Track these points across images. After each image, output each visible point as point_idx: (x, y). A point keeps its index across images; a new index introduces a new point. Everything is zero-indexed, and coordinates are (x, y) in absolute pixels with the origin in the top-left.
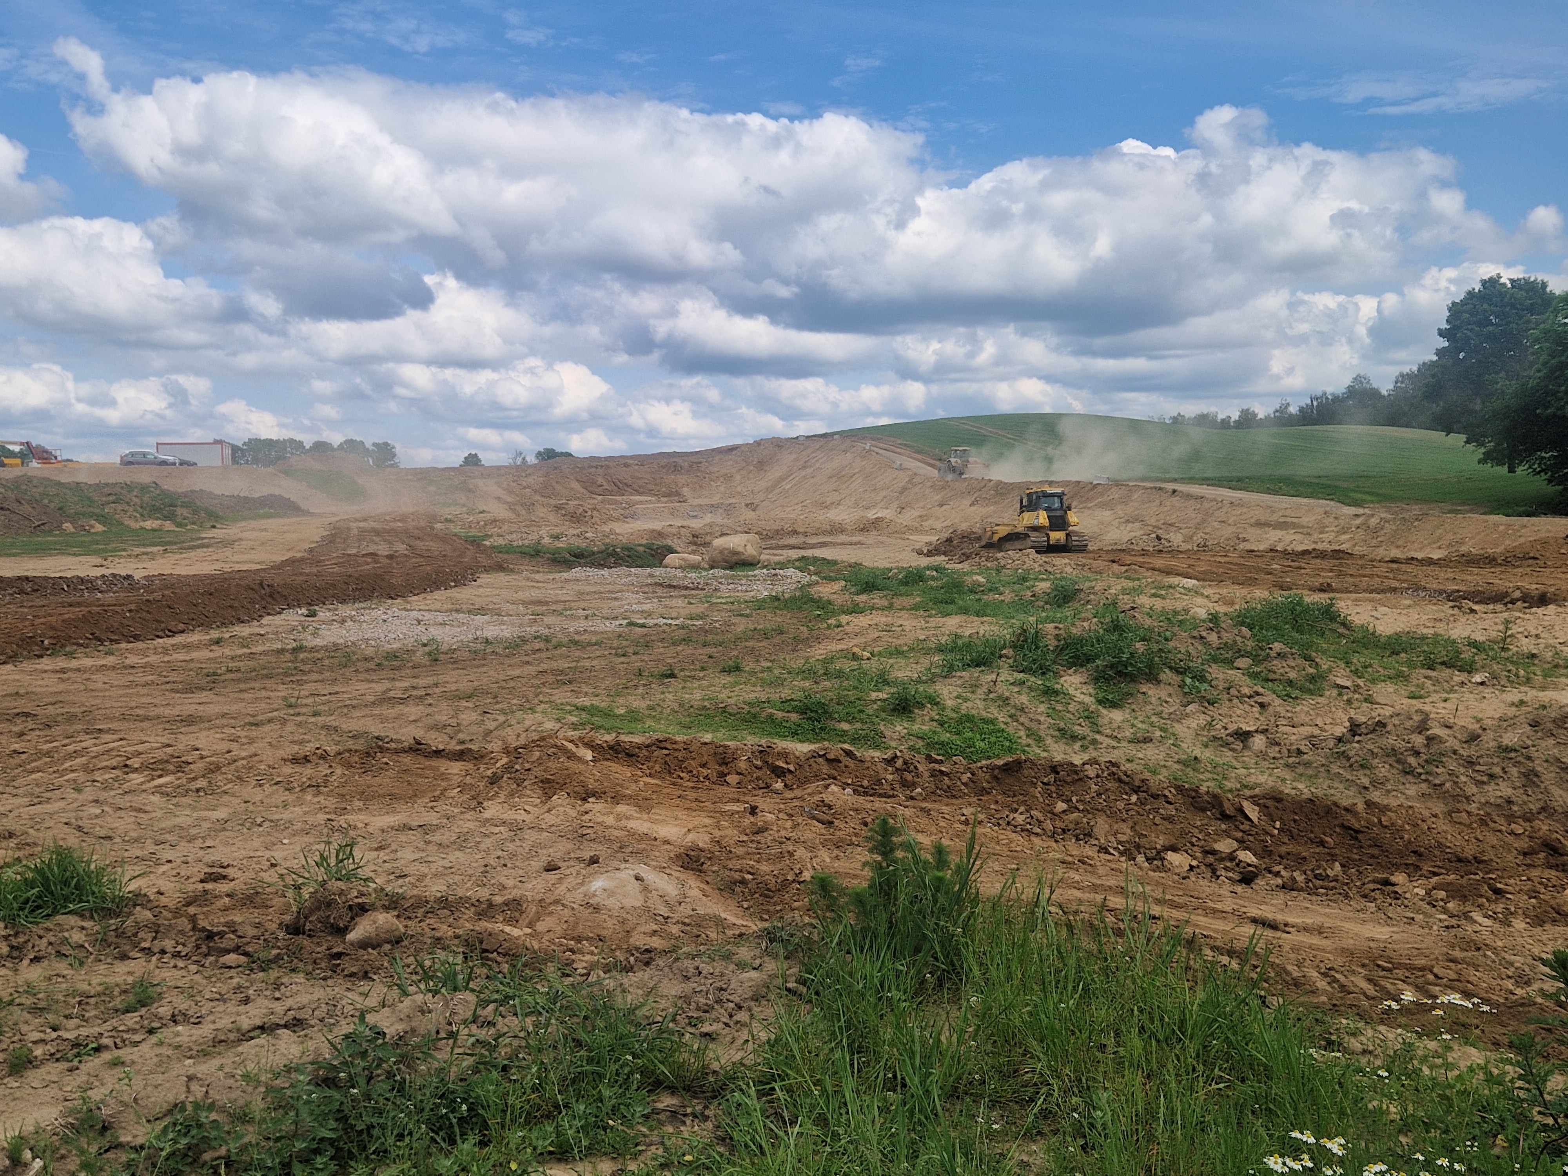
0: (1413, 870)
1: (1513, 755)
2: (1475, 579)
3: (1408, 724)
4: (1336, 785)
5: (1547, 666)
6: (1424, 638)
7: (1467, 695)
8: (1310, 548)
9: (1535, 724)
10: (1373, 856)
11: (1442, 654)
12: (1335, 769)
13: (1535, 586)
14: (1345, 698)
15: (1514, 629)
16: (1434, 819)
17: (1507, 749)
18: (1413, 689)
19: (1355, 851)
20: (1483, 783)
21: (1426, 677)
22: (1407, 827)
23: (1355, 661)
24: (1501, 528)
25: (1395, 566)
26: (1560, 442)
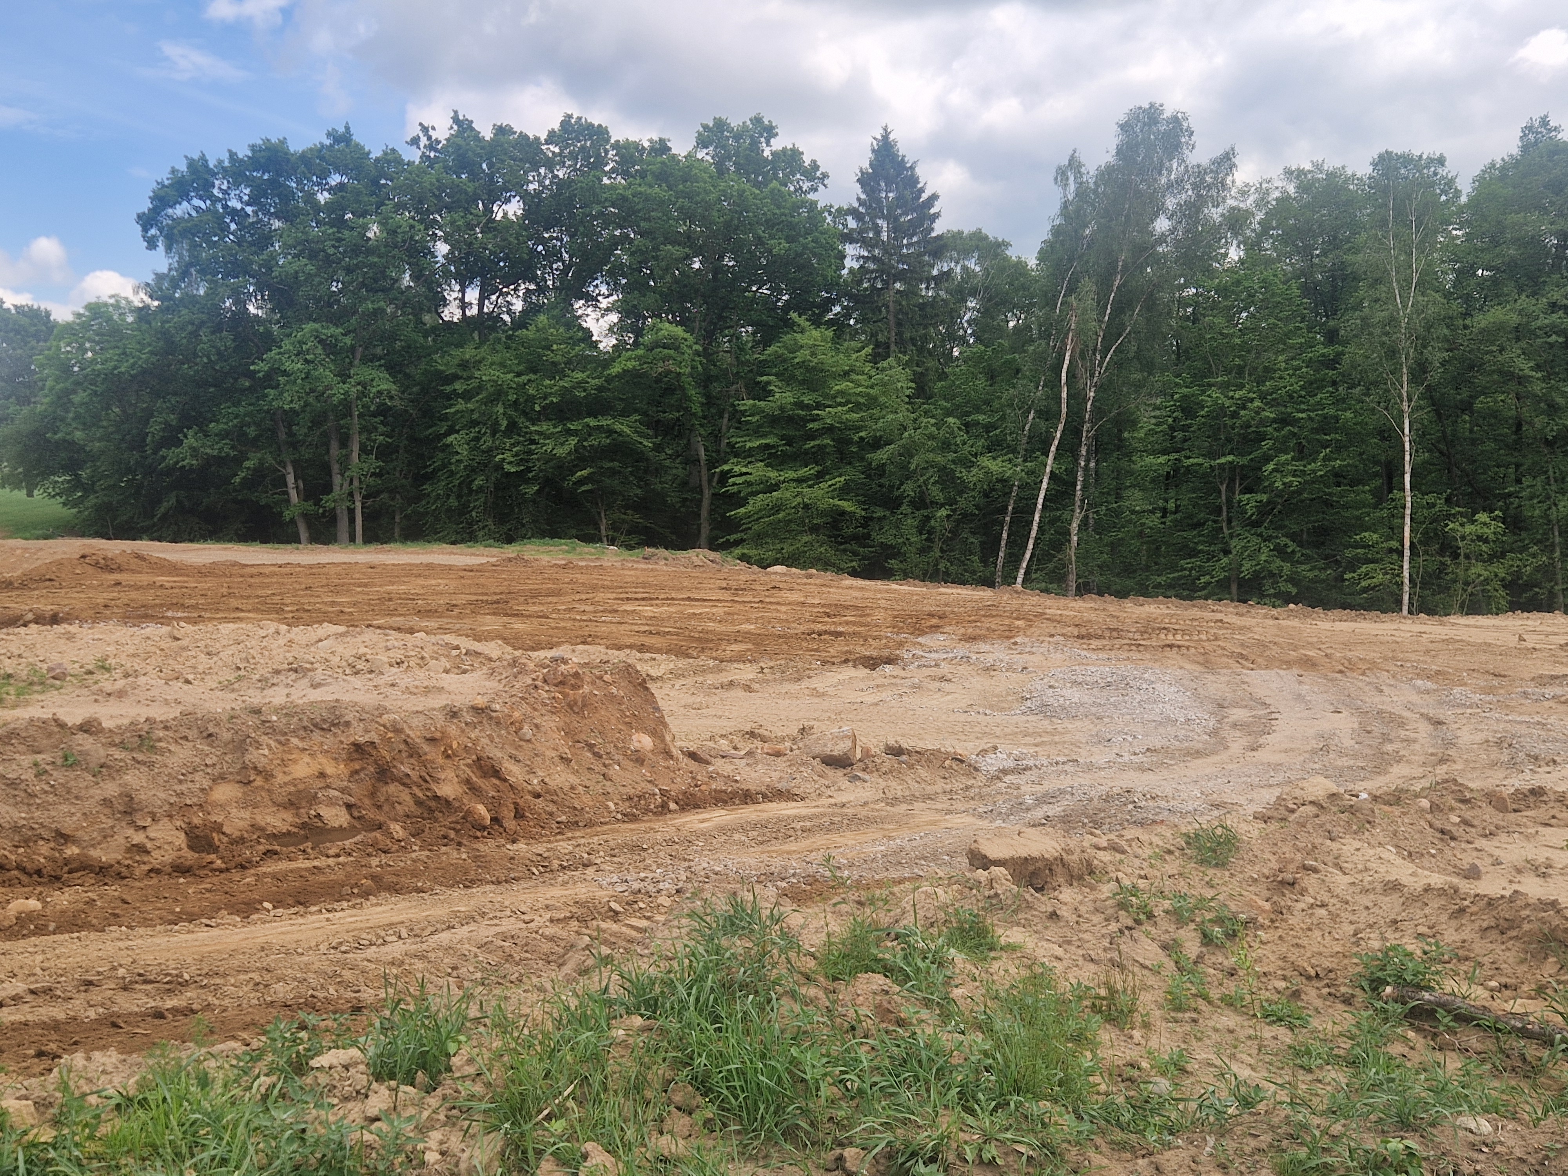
13: (49, 607)
24: (18, 552)
26: (72, 466)
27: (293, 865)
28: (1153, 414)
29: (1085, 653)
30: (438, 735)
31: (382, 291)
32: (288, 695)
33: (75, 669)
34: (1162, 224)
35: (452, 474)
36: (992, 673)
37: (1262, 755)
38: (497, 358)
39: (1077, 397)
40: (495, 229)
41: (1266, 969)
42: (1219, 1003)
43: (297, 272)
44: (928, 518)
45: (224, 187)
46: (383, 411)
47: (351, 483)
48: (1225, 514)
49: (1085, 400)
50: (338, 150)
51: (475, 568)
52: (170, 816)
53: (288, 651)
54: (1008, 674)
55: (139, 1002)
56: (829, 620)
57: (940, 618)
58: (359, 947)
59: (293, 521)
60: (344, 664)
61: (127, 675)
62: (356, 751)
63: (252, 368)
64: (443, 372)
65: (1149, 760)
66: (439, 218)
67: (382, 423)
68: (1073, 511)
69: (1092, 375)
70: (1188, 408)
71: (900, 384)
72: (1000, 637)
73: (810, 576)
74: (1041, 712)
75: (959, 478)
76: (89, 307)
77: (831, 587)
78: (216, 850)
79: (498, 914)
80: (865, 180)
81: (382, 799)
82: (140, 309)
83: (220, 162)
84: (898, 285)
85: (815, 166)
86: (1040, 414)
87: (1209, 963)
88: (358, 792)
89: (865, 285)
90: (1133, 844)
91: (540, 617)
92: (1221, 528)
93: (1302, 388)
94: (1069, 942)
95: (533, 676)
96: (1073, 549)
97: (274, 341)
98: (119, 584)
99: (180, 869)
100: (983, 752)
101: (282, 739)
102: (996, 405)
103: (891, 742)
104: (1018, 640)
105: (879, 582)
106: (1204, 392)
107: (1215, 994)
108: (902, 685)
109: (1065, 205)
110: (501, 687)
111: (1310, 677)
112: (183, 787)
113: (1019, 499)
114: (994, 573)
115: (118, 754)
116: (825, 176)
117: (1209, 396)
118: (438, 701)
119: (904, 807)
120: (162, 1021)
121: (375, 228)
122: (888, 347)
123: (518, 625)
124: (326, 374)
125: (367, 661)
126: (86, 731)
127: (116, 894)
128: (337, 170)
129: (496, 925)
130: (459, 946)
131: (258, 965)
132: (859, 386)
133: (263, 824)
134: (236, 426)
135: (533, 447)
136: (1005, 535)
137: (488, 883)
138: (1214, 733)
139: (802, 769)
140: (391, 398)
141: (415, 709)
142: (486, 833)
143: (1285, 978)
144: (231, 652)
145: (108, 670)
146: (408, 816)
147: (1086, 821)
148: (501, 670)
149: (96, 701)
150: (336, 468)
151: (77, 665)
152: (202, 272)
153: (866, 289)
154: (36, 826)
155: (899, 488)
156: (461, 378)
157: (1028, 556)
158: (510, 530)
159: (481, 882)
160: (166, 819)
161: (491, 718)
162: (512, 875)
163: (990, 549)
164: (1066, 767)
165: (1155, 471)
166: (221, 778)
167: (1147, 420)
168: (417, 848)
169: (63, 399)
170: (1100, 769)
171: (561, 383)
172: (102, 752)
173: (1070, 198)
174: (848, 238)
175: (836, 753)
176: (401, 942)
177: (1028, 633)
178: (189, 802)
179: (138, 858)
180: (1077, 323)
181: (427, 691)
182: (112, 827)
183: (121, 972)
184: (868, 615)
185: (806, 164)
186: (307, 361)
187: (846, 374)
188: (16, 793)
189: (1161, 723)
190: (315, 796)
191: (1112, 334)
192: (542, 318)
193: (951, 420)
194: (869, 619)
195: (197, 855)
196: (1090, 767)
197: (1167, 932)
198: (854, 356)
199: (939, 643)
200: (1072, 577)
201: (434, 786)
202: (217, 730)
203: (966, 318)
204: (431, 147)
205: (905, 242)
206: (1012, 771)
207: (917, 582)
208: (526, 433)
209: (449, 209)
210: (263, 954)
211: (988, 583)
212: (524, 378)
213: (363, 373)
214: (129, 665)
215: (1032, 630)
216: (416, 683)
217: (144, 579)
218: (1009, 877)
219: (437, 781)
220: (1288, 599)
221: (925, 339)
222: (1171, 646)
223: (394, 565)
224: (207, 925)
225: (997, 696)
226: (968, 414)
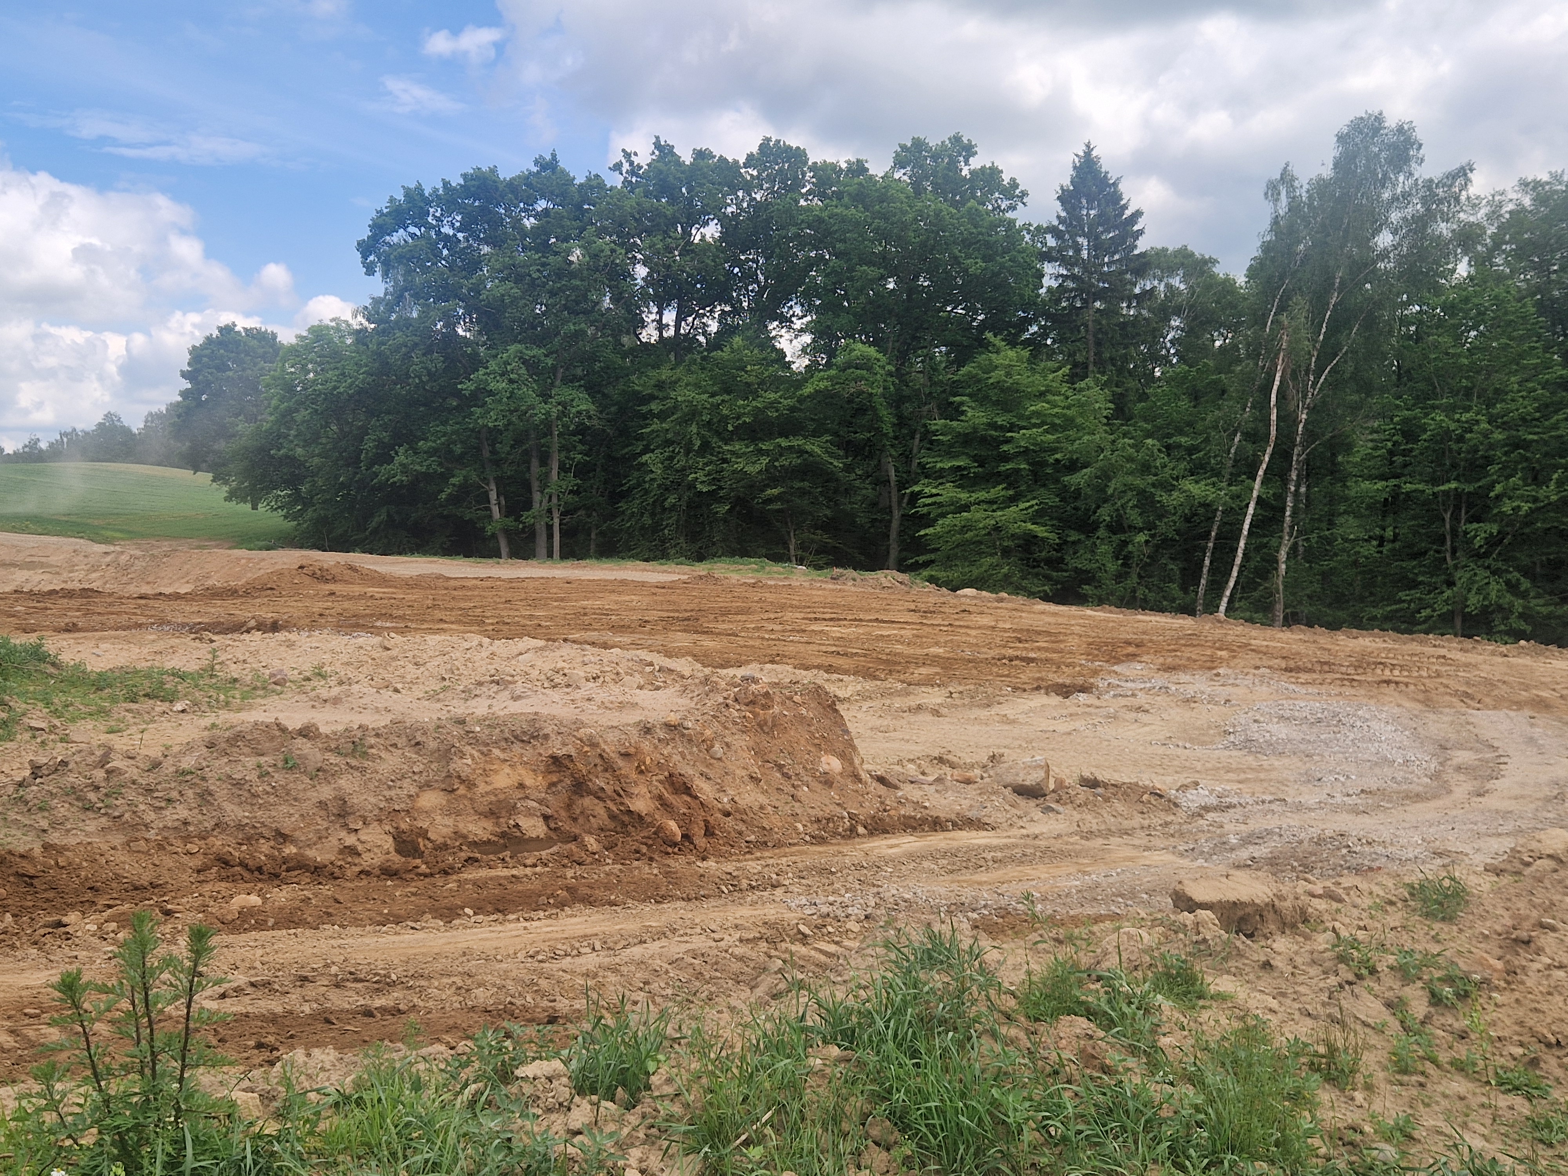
0: (86, 906)
1: (189, 778)
2: (217, 610)
3: (90, 760)
4: (13, 832)
5: (246, 689)
6: (136, 672)
7: (165, 724)
8: (58, 588)
9: (211, 746)
10: (48, 900)
11: (146, 686)
12: (12, 815)
13: (270, 615)
14: (39, 740)
15: (223, 657)
16: (112, 852)
17: (184, 773)
18: (113, 723)
19: (29, 898)
20: (161, 808)
21: (127, 711)
22: (85, 864)
23: (56, 701)
24: (243, 561)
25: (143, 602)
26: (293, 482)
27: (493, 873)
28: (1370, 437)
29: (1293, 686)
30: (632, 750)
31: (584, 313)
32: (490, 707)
33: (294, 675)
34: (1385, 240)
35: (647, 492)
36: (1193, 705)
37: (1490, 802)
38: (692, 379)
39: (1287, 420)
40: (693, 251)
41: (1500, 1034)
42: (1448, 1067)
43: (503, 295)
44: (1125, 543)
45: (438, 214)
46: (582, 430)
47: (550, 500)
48: (1449, 543)
49: (1296, 422)
50: (545, 177)
51: (667, 585)
52: (380, 821)
53: (491, 664)
54: (1209, 707)
55: (351, 1000)
56: (1021, 645)
57: (1137, 646)
58: (555, 957)
59: (494, 536)
60: (543, 677)
61: (341, 683)
62: (554, 763)
63: (459, 386)
64: (639, 392)
65: (1364, 802)
66: (639, 242)
67: (580, 441)
68: (1281, 538)
69: (1305, 396)
70: (1410, 432)
71: (1097, 406)
72: (1201, 667)
73: (1002, 600)
74: (1245, 747)
75: (1159, 502)
76: (311, 330)
77: (1023, 611)
78: (421, 855)
79: (689, 931)
80: (1065, 198)
81: (578, 812)
82: (358, 332)
83: (436, 190)
84: (1098, 304)
85: (1014, 184)
86: (1247, 436)
87: (1438, 1024)
88: (555, 805)
89: (1064, 304)
90: (1352, 893)
91: (729, 635)
92: (1445, 559)
93: (1537, 410)
94: (1284, 995)
95: (725, 694)
96: (1281, 578)
97: (480, 362)
98: (332, 594)
99: (388, 872)
100: (1184, 788)
101: (485, 749)
102: (1199, 426)
103: (1087, 774)
104: (1221, 671)
105: (1074, 608)
106: (1426, 415)
107: (1444, 1057)
108: (1096, 714)
109: (1276, 221)
110: (693, 705)
111: (1542, 719)
112: (393, 793)
113: (1223, 524)
114: (1195, 601)
115: (333, 759)
116: (1024, 194)
117: (1433, 419)
118: (632, 717)
119: (1100, 841)
120: (371, 1020)
121: (578, 252)
122: (1087, 367)
123: (708, 643)
124: (529, 393)
125: (565, 675)
126: (305, 736)
127: (330, 893)
128: (543, 197)
129: (687, 942)
130: (650, 961)
131: (460, 969)
132: (1055, 406)
133: (465, 831)
134: (443, 444)
135: (725, 465)
136: (1207, 562)
137: (678, 899)
138: (1436, 776)
139: (994, 798)
140: (590, 418)
141: (610, 724)
142: (676, 850)
143: (1521, 1044)
144: (436, 663)
145: (323, 677)
146: (602, 830)
147: (1295, 864)
148: (693, 688)
149: (313, 707)
150: (535, 485)
151: (296, 672)
152: (416, 296)
153: (1064, 308)
154: (258, 825)
155: (1095, 512)
156: (657, 398)
157: (1231, 584)
158: (701, 548)
159: (673, 898)
160: (376, 823)
161: (683, 735)
162: (702, 893)
163: (1191, 576)
164: (1273, 807)
165: (1371, 497)
166: (427, 785)
167: (1363, 445)
168: (610, 861)
169: (286, 417)
170: (1310, 810)
171: (754, 403)
172: (319, 756)
173: (1282, 213)
174: (1047, 256)
175: (1028, 783)
176: (595, 954)
177: (1232, 664)
178: (397, 808)
179: (349, 859)
180: (1289, 342)
181: (622, 706)
182: (327, 829)
183: (334, 969)
184: (1061, 641)
185: (1005, 183)
186: (511, 381)
187: (1042, 394)
188: (240, 793)
189: (1376, 764)
190: (514, 806)
191: (1328, 353)
192: (737, 340)
193: (1149, 441)
194: (1062, 646)
195: (403, 859)
196: (1299, 808)
197: (1391, 988)
198: (1051, 377)
199: (1136, 672)
200: (1279, 607)
201: (627, 801)
202: (424, 739)
203: (1169, 337)
204: (632, 173)
205: (1106, 260)
206: (1215, 809)
207: (1113, 608)
208: (719, 453)
209: (649, 232)
210: (464, 959)
211: (1188, 610)
212: (719, 399)
213: (563, 393)
214: (343, 673)
215: (1236, 661)
216: (611, 698)
217: (357, 589)
218: (1217, 922)
219: (630, 795)
220: (1517, 635)
221: (1126, 359)
222: (1388, 682)
223: (589, 580)
224: (412, 928)
225: (1198, 729)
226: (1169, 435)
